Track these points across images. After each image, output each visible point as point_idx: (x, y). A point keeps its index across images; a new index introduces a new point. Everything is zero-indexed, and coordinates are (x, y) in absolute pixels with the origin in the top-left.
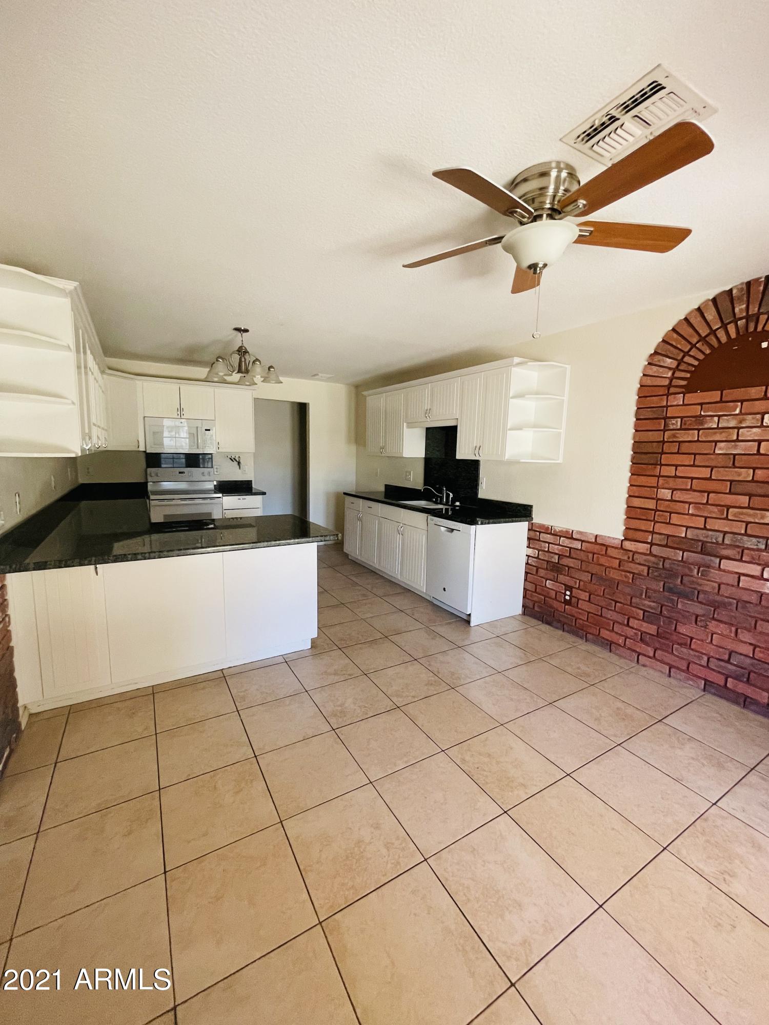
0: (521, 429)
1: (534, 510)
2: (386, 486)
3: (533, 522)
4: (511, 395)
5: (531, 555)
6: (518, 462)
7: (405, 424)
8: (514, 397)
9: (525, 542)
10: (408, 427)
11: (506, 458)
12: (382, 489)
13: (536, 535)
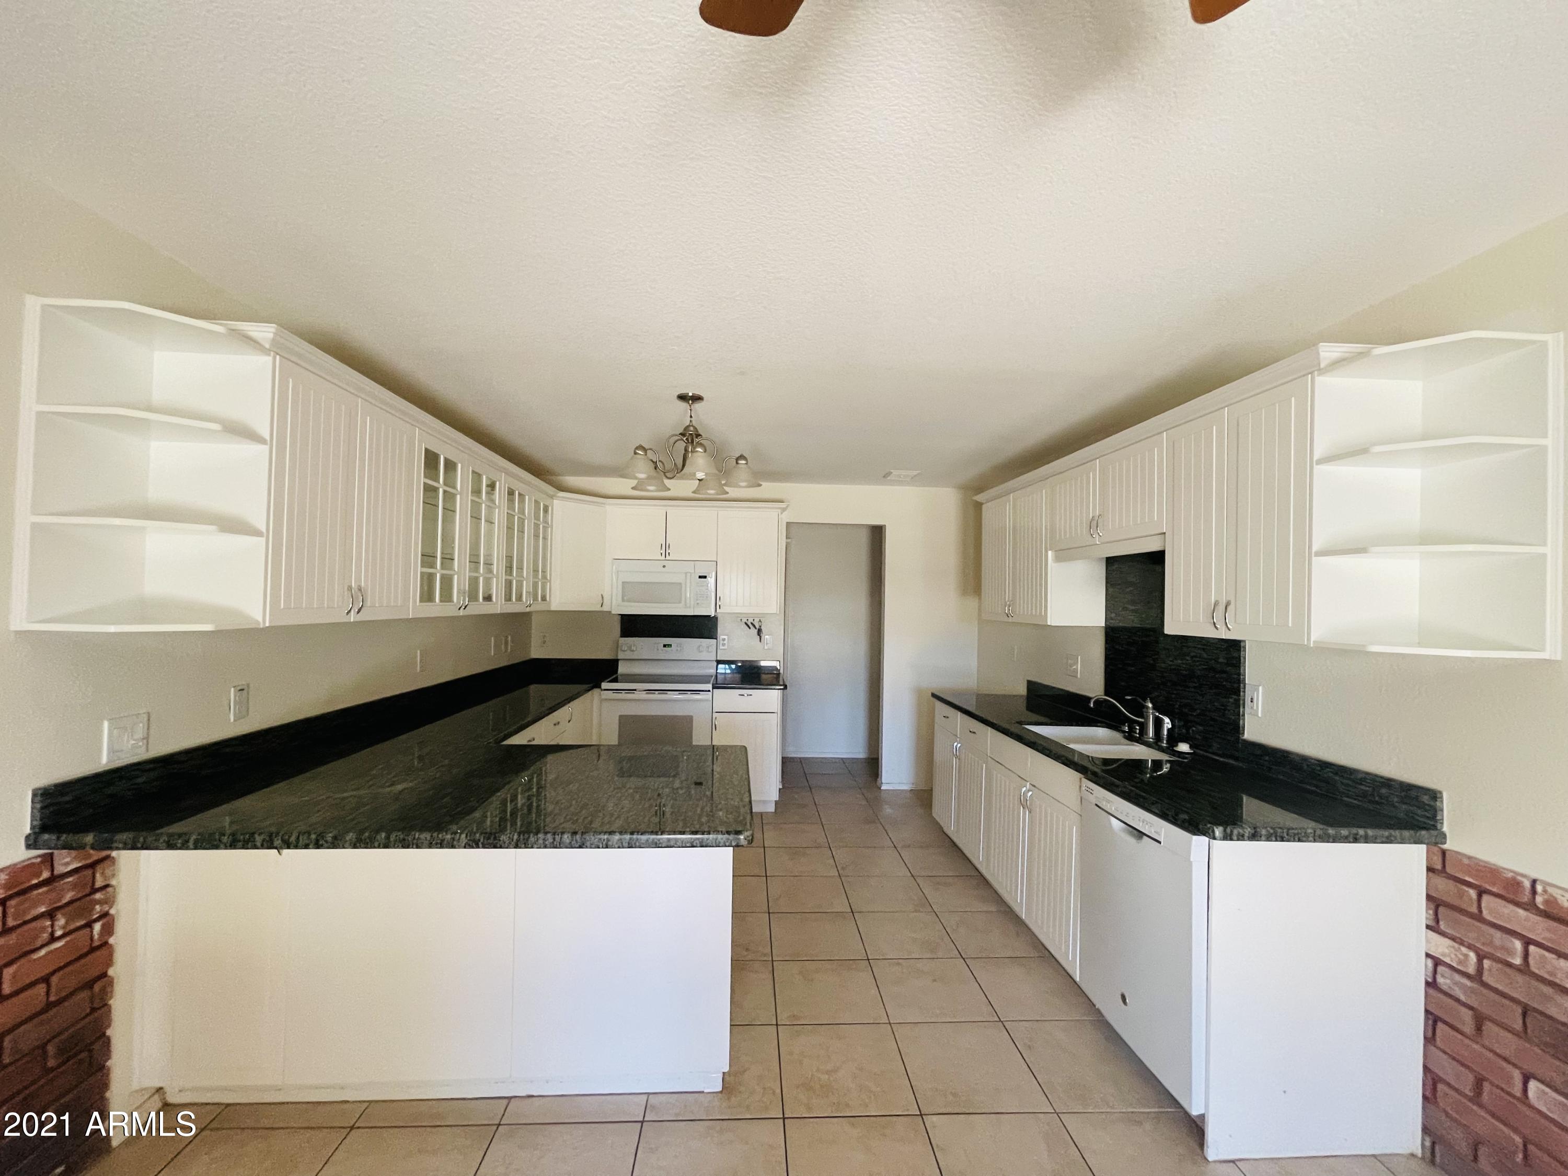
0: (1360, 550)
1: (1447, 806)
2: (1031, 685)
3: (1445, 847)
4: (1316, 457)
5: (1447, 960)
6: (1358, 653)
7: (1050, 553)
8: (1327, 460)
9: (1420, 912)
10: (1058, 559)
11: (1313, 639)
12: (1022, 690)
13: (1461, 895)
